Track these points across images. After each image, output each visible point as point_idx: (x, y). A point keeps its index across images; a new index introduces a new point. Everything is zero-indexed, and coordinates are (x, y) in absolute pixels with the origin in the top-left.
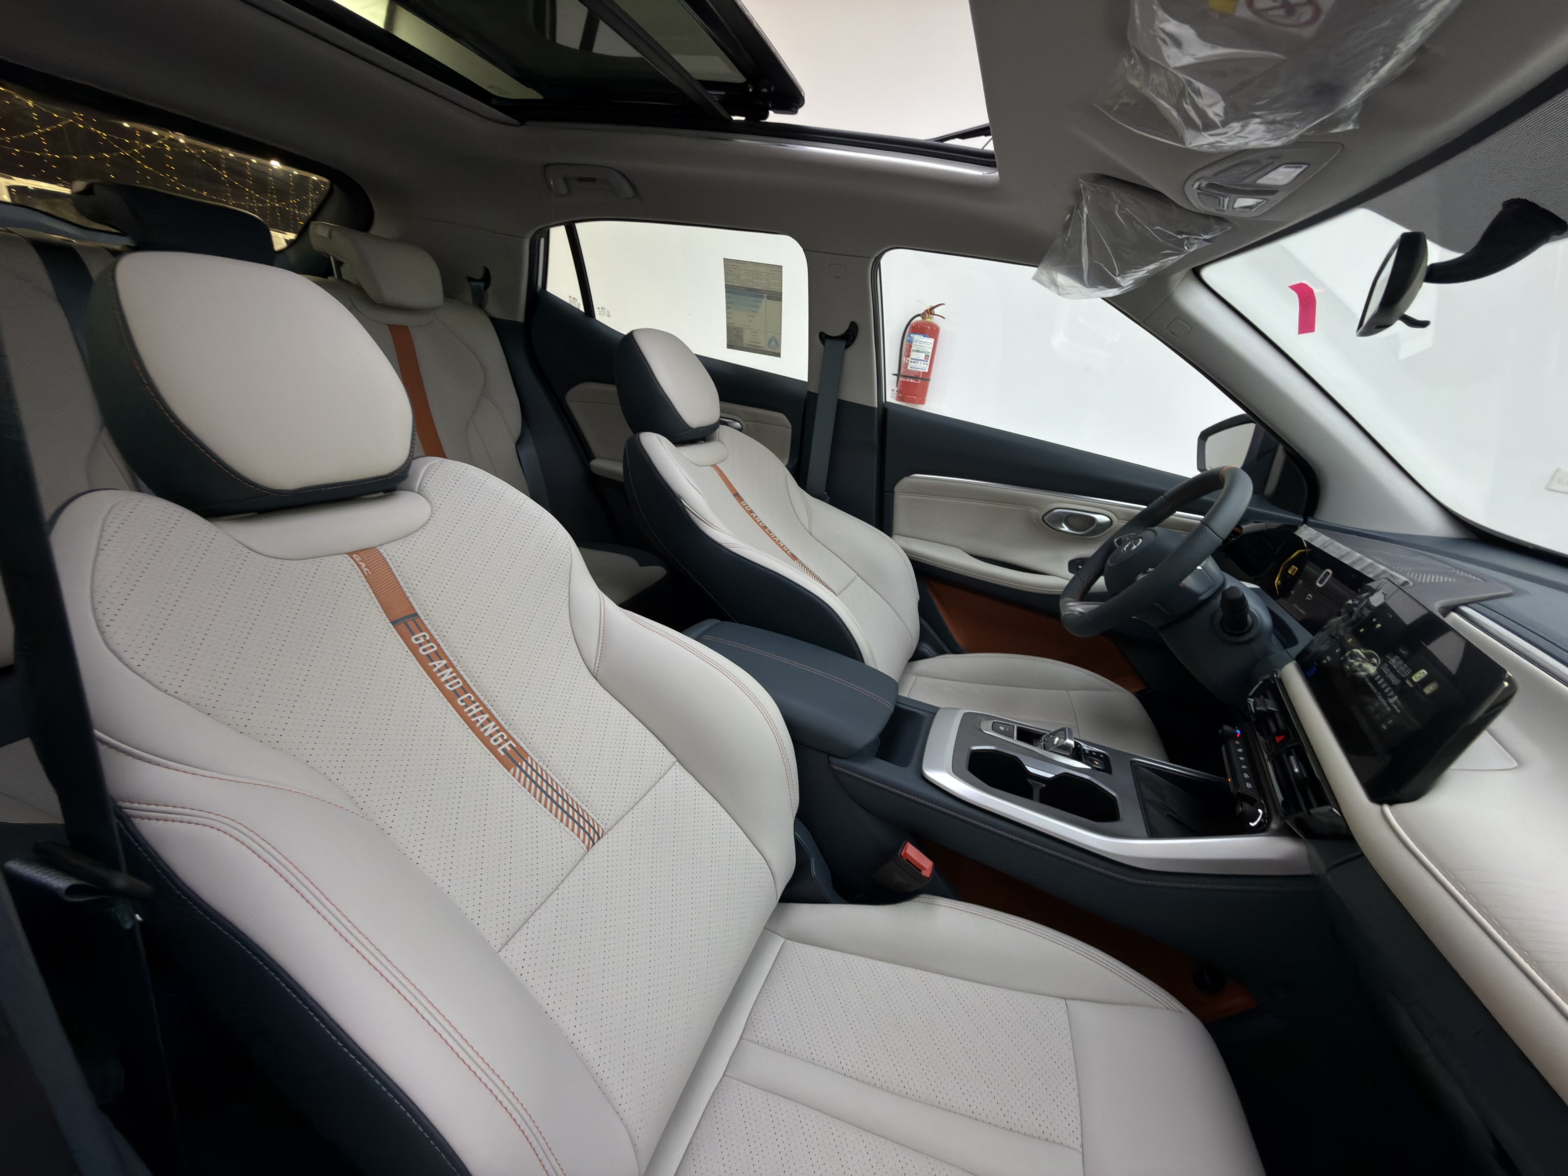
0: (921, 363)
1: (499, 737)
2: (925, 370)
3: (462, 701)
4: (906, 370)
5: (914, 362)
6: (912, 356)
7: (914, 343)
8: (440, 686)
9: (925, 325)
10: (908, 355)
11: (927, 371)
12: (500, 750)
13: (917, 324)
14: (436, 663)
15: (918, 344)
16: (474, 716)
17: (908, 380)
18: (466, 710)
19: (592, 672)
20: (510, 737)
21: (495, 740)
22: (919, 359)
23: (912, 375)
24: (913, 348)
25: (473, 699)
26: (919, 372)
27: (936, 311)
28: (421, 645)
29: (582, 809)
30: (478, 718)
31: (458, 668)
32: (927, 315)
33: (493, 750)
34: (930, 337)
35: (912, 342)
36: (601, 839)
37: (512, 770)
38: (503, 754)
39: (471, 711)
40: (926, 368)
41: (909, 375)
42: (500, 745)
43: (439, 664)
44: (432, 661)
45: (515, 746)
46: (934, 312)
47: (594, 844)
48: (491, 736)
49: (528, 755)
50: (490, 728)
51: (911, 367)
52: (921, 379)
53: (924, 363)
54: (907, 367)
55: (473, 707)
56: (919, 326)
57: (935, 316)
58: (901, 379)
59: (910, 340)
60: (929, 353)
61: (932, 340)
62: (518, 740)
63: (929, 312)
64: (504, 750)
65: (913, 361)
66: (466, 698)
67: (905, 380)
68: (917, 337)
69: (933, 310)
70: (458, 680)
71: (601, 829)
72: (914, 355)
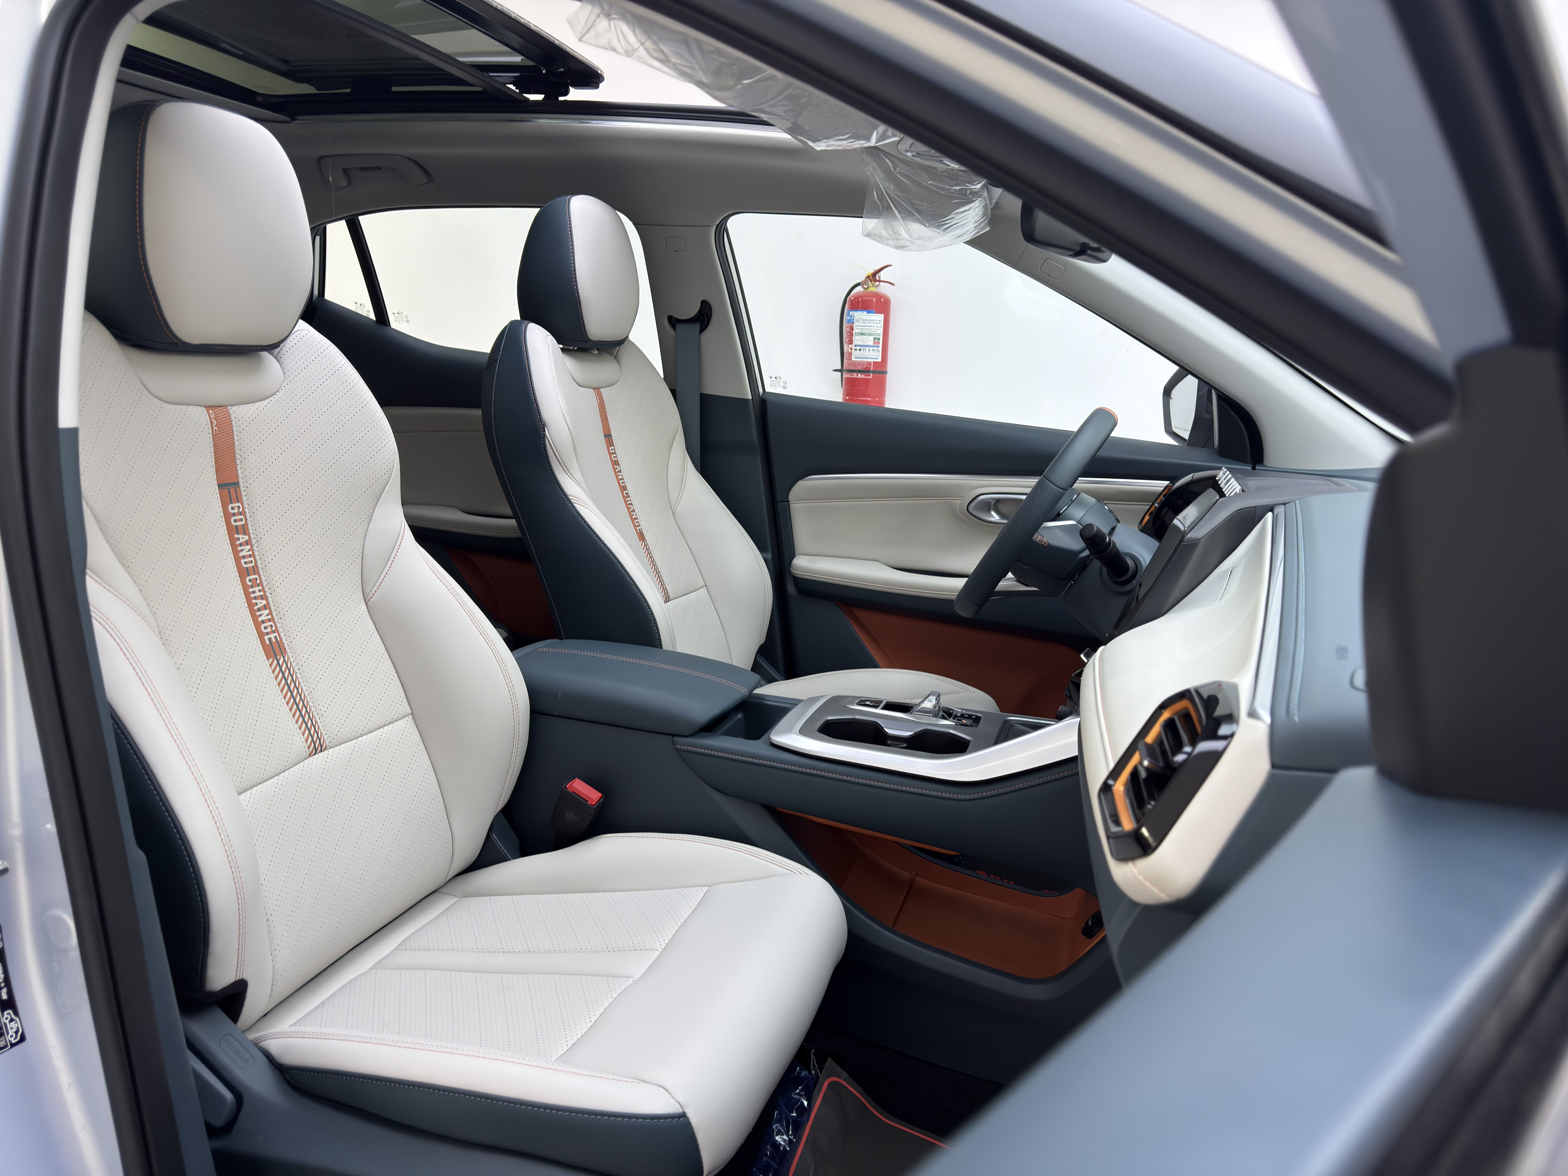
0: (869, 350)
1: (269, 626)
2: (877, 359)
3: (250, 580)
4: (850, 361)
5: (860, 350)
6: (855, 342)
7: (855, 324)
8: (237, 559)
9: (866, 297)
10: (849, 341)
11: (879, 360)
12: (266, 638)
13: (857, 297)
14: (240, 536)
15: (861, 324)
16: (255, 598)
17: (855, 375)
18: (251, 590)
19: (365, 598)
20: (276, 631)
21: (265, 628)
22: (866, 344)
23: (859, 368)
24: (856, 331)
25: (258, 582)
26: (869, 364)
27: (883, 275)
28: (234, 515)
29: (315, 720)
30: (258, 601)
31: (255, 548)
32: (869, 283)
33: (261, 635)
34: (878, 312)
35: (853, 322)
36: (322, 753)
37: (271, 660)
38: (268, 642)
39: (254, 592)
40: (878, 356)
41: (856, 369)
42: (268, 634)
43: (243, 538)
44: (238, 534)
45: (279, 640)
46: (879, 277)
47: (315, 754)
48: (263, 622)
49: (286, 652)
50: (264, 615)
51: (856, 358)
52: (873, 372)
53: (873, 350)
54: (851, 359)
55: (256, 589)
56: (860, 299)
57: (881, 283)
58: (846, 375)
59: (850, 320)
60: (879, 335)
61: (881, 317)
62: (282, 635)
63: (871, 278)
64: (270, 639)
65: (858, 348)
66: (253, 579)
67: (850, 376)
68: (860, 316)
69: (877, 276)
70: (252, 559)
71: (325, 744)
72: (857, 340)
